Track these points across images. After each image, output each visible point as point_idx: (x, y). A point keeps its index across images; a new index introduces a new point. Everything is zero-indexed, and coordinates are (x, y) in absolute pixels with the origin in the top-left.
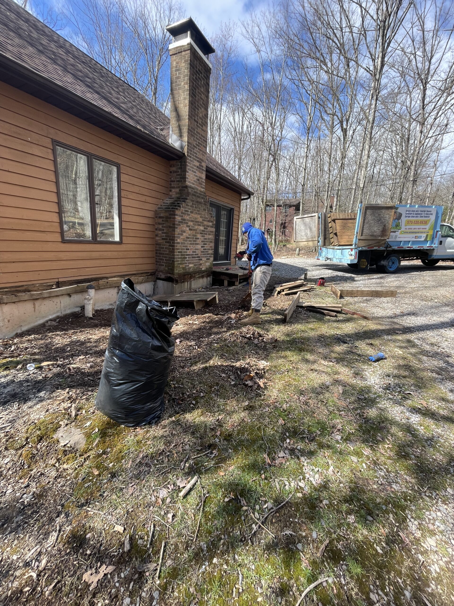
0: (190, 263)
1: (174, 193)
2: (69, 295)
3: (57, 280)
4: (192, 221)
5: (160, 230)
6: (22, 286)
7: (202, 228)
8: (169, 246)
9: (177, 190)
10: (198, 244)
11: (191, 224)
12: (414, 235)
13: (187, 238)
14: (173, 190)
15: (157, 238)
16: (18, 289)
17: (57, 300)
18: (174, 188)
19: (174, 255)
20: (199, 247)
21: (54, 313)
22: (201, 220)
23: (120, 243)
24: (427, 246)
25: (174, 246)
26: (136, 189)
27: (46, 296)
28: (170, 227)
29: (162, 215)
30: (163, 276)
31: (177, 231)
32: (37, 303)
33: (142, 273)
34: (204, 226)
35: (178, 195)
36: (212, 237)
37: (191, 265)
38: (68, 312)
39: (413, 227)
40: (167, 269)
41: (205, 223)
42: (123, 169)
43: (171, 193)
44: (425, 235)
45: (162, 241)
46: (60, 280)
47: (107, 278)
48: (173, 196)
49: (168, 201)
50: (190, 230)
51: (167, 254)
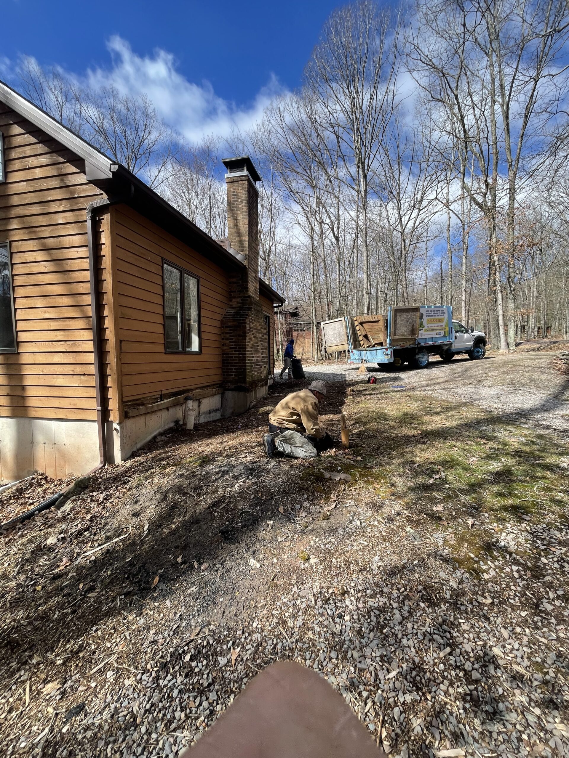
0: (255, 371)
1: (235, 302)
2: (167, 409)
3: (160, 393)
4: (255, 329)
5: (227, 339)
6: (140, 399)
7: (260, 335)
8: (239, 354)
9: (239, 300)
10: (259, 351)
11: (254, 331)
12: (435, 332)
13: (253, 345)
14: (234, 300)
15: (225, 348)
16: (138, 402)
17: (159, 414)
18: (234, 298)
19: (246, 363)
20: (259, 354)
21: (158, 429)
22: (259, 327)
23: (199, 353)
24: (446, 341)
25: (245, 354)
26: (209, 300)
27: (155, 409)
28: (239, 335)
29: (229, 324)
30: (232, 387)
31: (247, 338)
32: (148, 417)
33: (214, 385)
34: (262, 333)
35: (239, 305)
36: (266, 344)
37: (256, 373)
38: (166, 427)
39: (433, 325)
40: (237, 378)
41: (263, 330)
42: (202, 281)
43: (231, 303)
44: (443, 332)
45: (229, 351)
46: (164, 392)
47: (192, 390)
48: (234, 306)
49: (233, 311)
50: (254, 337)
51: (237, 363)
